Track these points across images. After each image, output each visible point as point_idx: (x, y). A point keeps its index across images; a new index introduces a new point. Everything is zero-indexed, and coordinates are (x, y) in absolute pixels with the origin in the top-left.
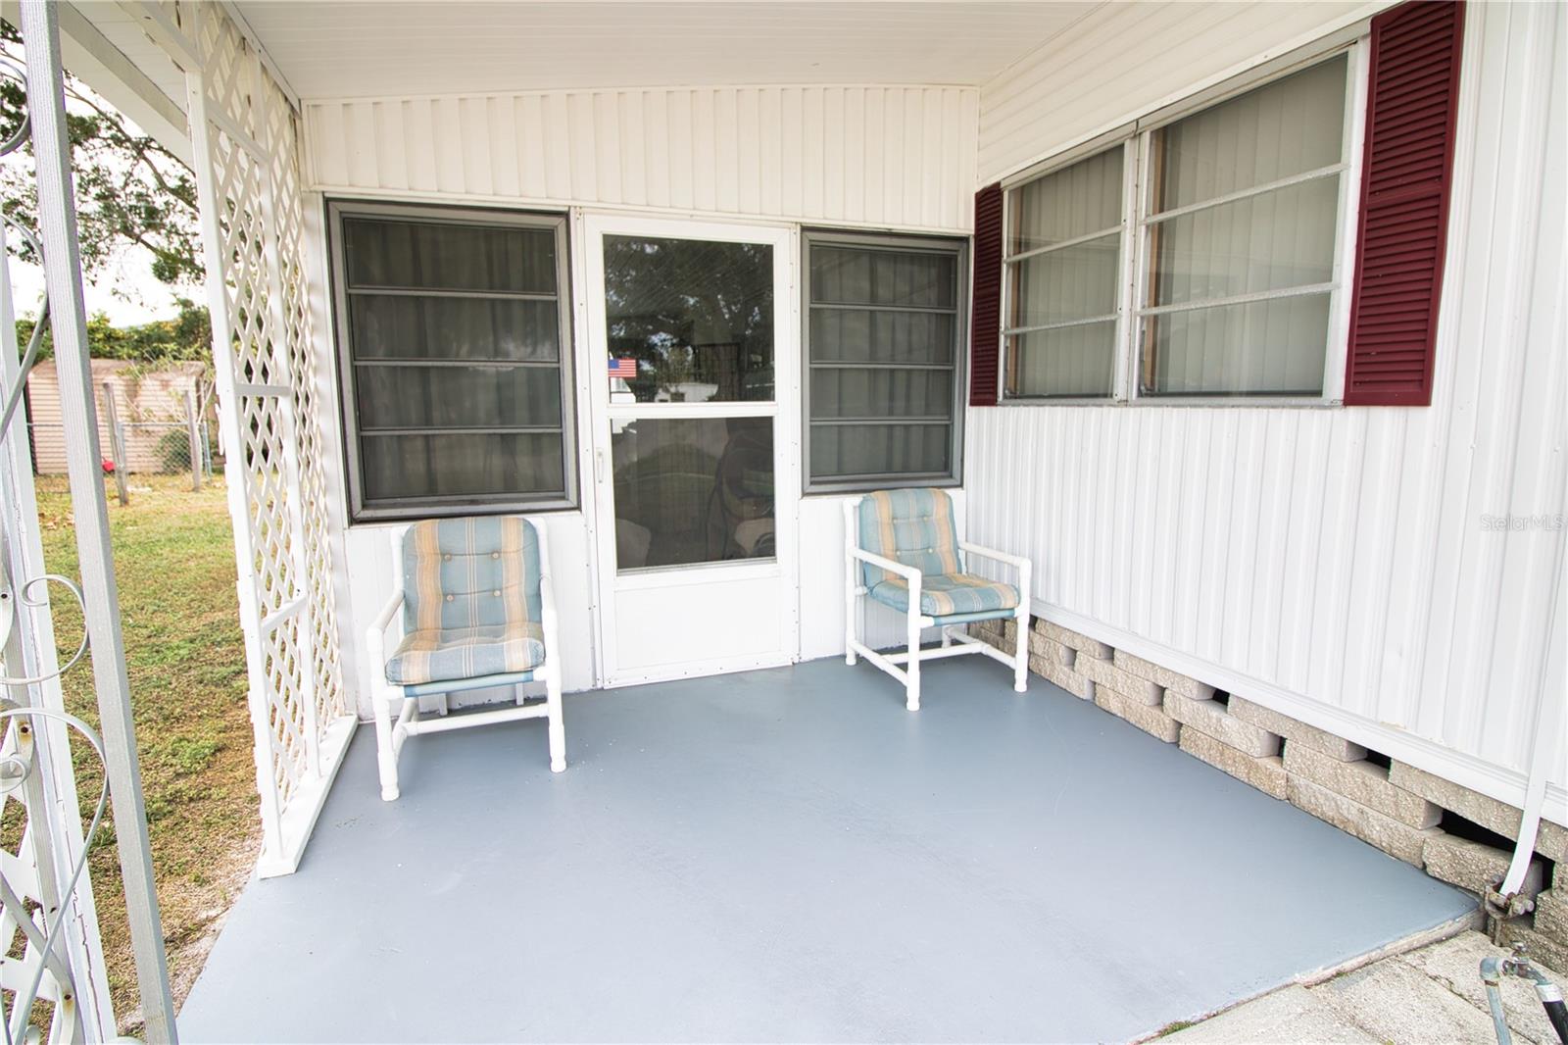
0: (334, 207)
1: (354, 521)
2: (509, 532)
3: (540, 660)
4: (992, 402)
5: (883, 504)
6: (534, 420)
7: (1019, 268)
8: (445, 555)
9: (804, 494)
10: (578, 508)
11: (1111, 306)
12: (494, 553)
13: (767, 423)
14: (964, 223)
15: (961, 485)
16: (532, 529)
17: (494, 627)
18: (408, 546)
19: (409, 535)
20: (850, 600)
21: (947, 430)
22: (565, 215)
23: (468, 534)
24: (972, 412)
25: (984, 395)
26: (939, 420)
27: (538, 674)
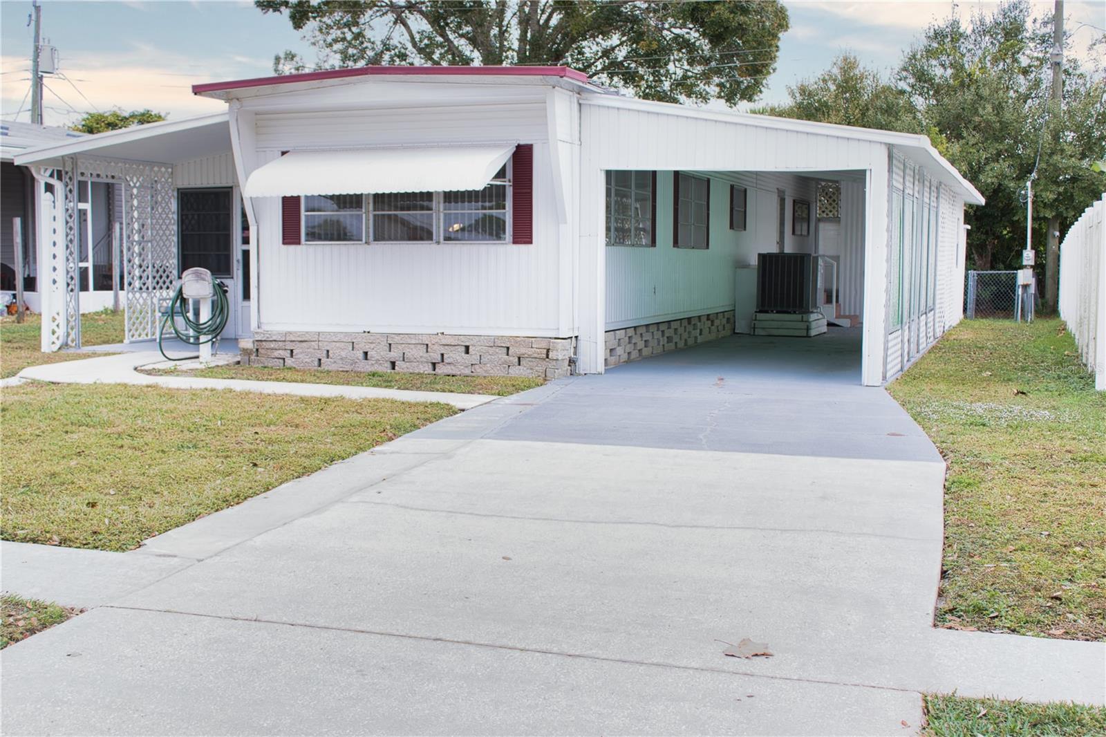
0: (180, 190)
6: (225, 250)
22: (232, 187)
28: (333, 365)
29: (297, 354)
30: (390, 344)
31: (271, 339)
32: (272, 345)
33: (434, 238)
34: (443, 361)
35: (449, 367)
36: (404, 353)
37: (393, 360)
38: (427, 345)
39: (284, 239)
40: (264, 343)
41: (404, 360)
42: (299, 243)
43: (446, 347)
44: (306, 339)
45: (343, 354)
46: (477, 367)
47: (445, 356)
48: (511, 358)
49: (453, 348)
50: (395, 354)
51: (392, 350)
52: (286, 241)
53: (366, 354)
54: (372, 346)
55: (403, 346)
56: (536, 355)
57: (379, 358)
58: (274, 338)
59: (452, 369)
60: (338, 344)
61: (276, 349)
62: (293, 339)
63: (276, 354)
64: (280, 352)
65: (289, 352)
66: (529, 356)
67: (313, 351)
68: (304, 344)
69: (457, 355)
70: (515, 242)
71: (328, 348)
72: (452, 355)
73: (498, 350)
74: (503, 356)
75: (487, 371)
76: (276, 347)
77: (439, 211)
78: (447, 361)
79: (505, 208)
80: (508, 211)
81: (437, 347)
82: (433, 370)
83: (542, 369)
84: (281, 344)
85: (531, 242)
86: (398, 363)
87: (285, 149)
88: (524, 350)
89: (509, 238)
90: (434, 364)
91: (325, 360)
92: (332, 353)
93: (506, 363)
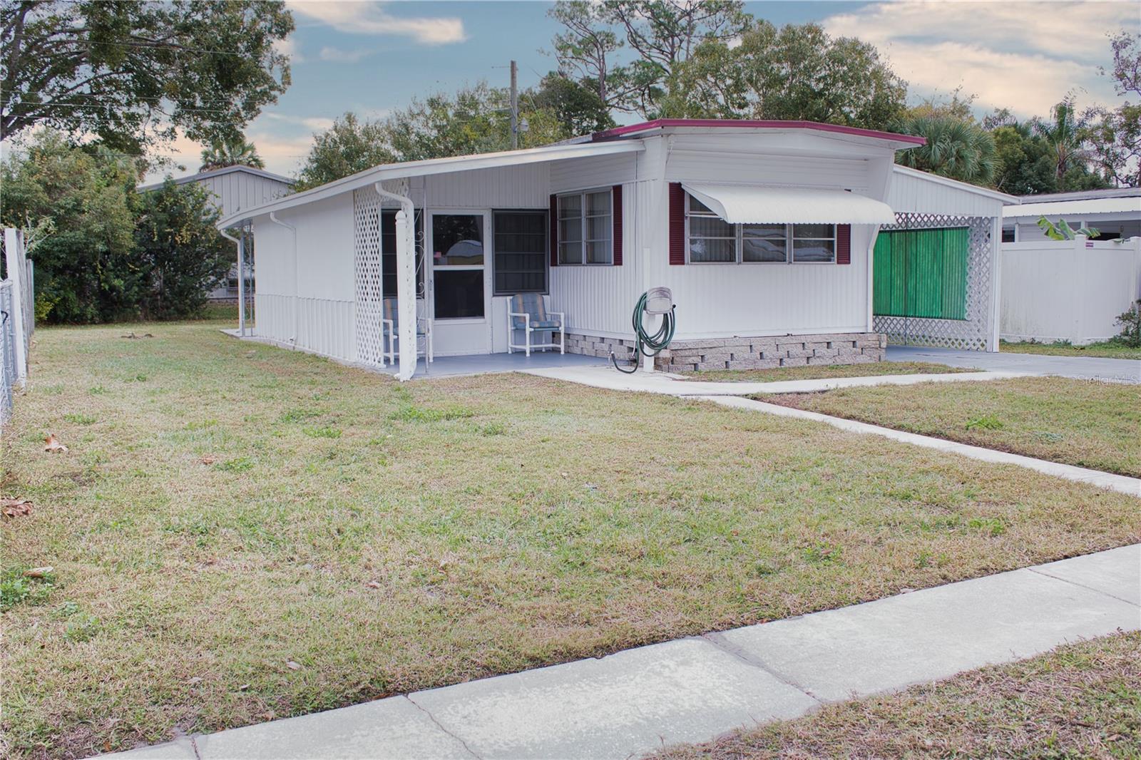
4: (556, 265)
5: (520, 298)
7: (564, 223)
8: (392, 309)
9: (494, 296)
10: (424, 298)
11: (581, 239)
14: (547, 205)
15: (548, 294)
20: (509, 331)
21: (543, 274)
24: (551, 268)
25: (554, 264)
26: (540, 271)
27: (427, 335)
28: (739, 366)
29: (707, 359)
31: (686, 348)
32: (687, 353)
33: (787, 259)
34: (814, 355)
35: (818, 359)
36: (788, 352)
37: (781, 357)
38: (803, 343)
39: (671, 259)
40: (679, 352)
41: (788, 357)
42: (684, 264)
43: (816, 345)
44: (715, 345)
45: (746, 356)
47: (816, 351)
48: (858, 350)
49: (820, 345)
50: (782, 353)
51: (779, 350)
52: (672, 262)
53: (761, 354)
54: (766, 347)
56: (873, 346)
57: (772, 357)
58: (690, 346)
59: (822, 361)
60: (740, 348)
61: (691, 356)
62: (705, 346)
63: (690, 360)
64: (693, 358)
65: (701, 357)
66: (870, 347)
67: (721, 355)
68: (713, 350)
69: (822, 350)
70: (838, 263)
71: (732, 352)
72: (819, 350)
73: (848, 344)
74: (851, 348)
75: (843, 361)
76: (690, 354)
77: (790, 238)
78: (817, 355)
79: (833, 237)
80: (835, 239)
81: (810, 345)
82: (808, 363)
83: (876, 356)
84: (694, 351)
85: (849, 263)
86: (784, 360)
87: (672, 181)
88: (865, 343)
89: (836, 260)
90: (808, 358)
91: (731, 363)
92: (735, 356)
93: (855, 353)
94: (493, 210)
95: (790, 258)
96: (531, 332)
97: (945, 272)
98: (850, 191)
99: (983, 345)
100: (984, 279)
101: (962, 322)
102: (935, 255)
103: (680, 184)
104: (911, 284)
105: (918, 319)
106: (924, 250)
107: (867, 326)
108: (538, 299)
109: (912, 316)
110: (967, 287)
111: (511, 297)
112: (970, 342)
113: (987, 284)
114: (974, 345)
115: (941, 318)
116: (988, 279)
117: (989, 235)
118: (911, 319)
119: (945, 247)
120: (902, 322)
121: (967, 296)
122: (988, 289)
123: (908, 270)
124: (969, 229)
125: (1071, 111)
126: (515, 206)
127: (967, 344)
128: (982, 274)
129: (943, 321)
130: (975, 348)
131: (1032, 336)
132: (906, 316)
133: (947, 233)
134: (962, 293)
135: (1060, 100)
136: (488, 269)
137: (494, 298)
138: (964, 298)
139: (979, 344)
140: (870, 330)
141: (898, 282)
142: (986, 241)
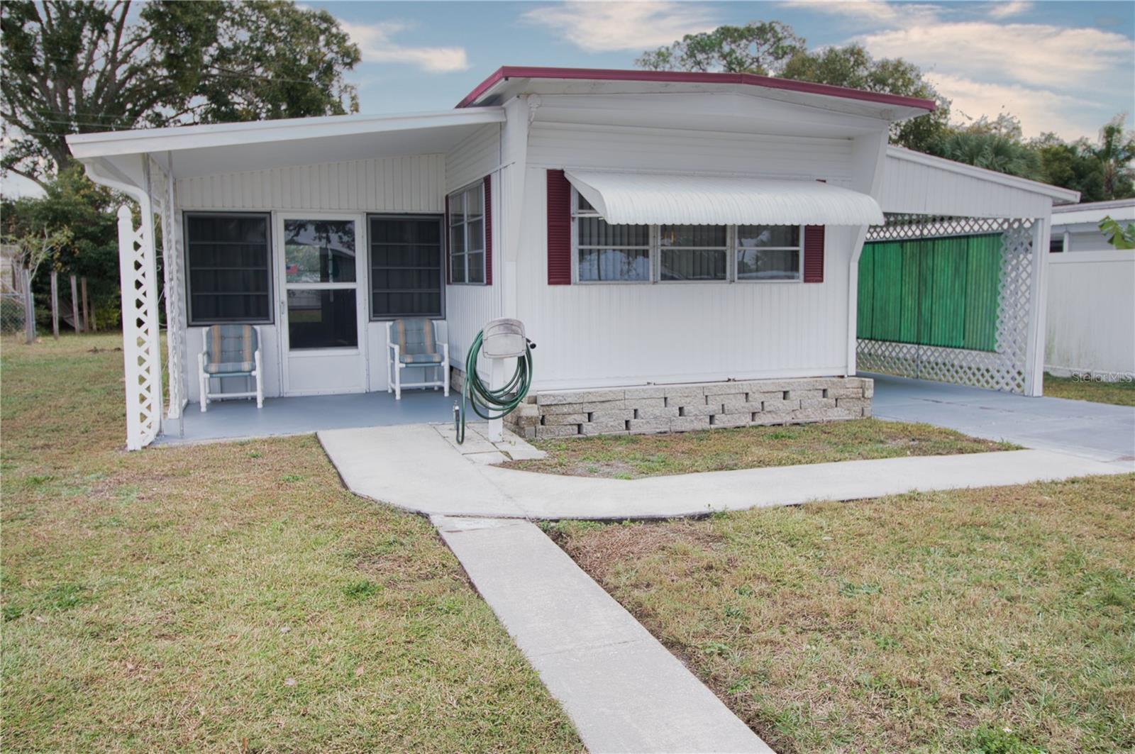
0: (186, 214)
1: (189, 326)
2: (246, 331)
3: (254, 369)
4: (450, 283)
5: (401, 324)
6: (257, 289)
8: (222, 338)
9: (370, 321)
10: (274, 323)
11: (464, 250)
12: (240, 337)
13: (353, 292)
14: (442, 209)
15: (445, 319)
16: (255, 332)
17: (240, 359)
18: (209, 335)
19: (210, 330)
20: (389, 364)
21: (439, 295)
22: (270, 213)
23: (231, 329)
24: (449, 287)
26: (435, 291)
27: (253, 373)
28: (645, 426)
29: (598, 417)
30: (706, 396)
31: (565, 402)
32: (565, 409)
33: (728, 276)
34: (763, 410)
35: (769, 415)
36: (723, 405)
37: (711, 414)
38: (747, 394)
39: (549, 278)
40: (552, 408)
41: (723, 412)
42: (568, 283)
43: (766, 395)
44: (609, 398)
45: (657, 412)
46: (798, 413)
47: (766, 404)
48: (830, 401)
49: (773, 394)
50: (713, 407)
51: (709, 402)
52: (551, 280)
53: (681, 409)
54: (688, 400)
55: (722, 397)
56: (853, 396)
57: (697, 413)
58: (569, 400)
59: (774, 418)
60: (648, 402)
61: (570, 414)
62: (594, 400)
63: (571, 419)
64: (575, 416)
65: (587, 415)
66: (847, 397)
67: (618, 412)
68: (605, 405)
69: (776, 402)
70: (806, 280)
71: (636, 407)
72: (771, 402)
73: (815, 393)
74: (821, 399)
75: (808, 416)
76: (570, 411)
77: (733, 247)
78: (767, 409)
79: (797, 245)
80: (801, 249)
81: (757, 395)
82: (753, 420)
83: (858, 409)
84: (577, 407)
85: (822, 281)
86: (717, 417)
87: (551, 167)
88: (842, 392)
89: (802, 277)
90: (754, 414)
91: (633, 422)
92: (640, 412)
93: (826, 405)
94: (368, 214)
95: (732, 274)
96: (401, 369)
97: (969, 291)
98: (824, 181)
99: (1019, 386)
100: (1023, 300)
101: (990, 354)
102: (957, 270)
103: (562, 172)
104: (926, 305)
105: (933, 348)
106: (943, 264)
107: (847, 366)
108: (425, 324)
109: (926, 344)
110: (998, 310)
111: (391, 323)
112: (1001, 380)
113: (1027, 307)
114: (1007, 384)
115: (963, 348)
116: (1028, 300)
117: (1031, 244)
118: (925, 347)
119: (970, 259)
120: (913, 351)
121: (998, 322)
122: (1027, 313)
123: (923, 289)
124: (1003, 236)
125: (1119, 131)
126: (398, 209)
127: (997, 383)
128: (1020, 294)
129: (966, 352)
130: (1008, 388)
131: (1089, 370)
132: (919, 344)
133: (973, 242)
134: (992, 317)
135: (1107, 122)
136: (361, 287)
137: (371, 324)
138: (994, 324)
139: (1013, 385)
140: (852, 371)
141: (910, 302)
142: (1027, 250)
